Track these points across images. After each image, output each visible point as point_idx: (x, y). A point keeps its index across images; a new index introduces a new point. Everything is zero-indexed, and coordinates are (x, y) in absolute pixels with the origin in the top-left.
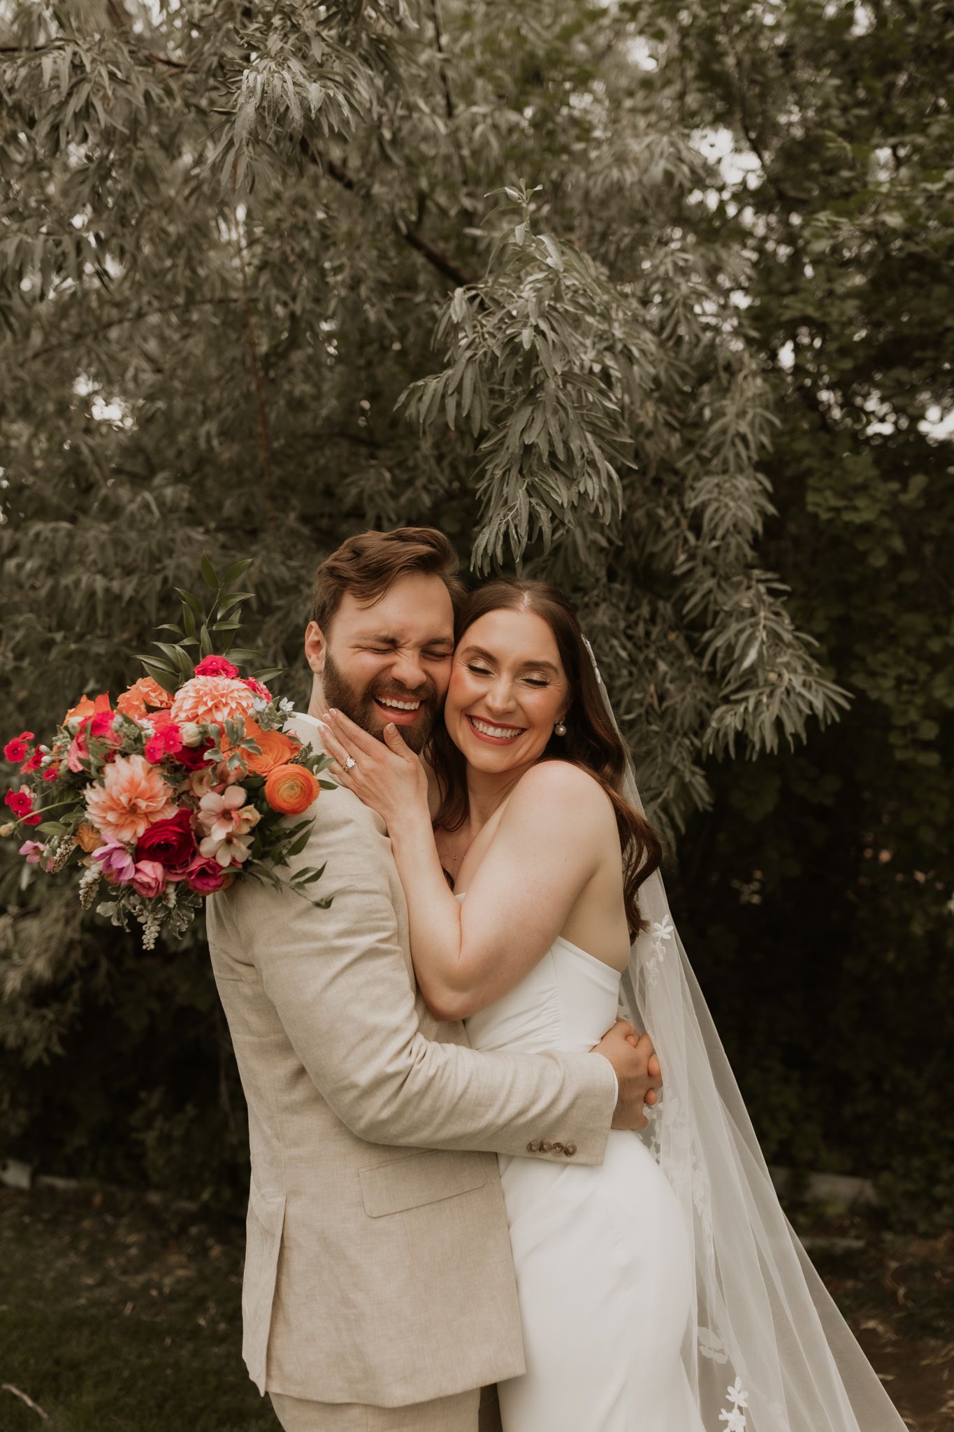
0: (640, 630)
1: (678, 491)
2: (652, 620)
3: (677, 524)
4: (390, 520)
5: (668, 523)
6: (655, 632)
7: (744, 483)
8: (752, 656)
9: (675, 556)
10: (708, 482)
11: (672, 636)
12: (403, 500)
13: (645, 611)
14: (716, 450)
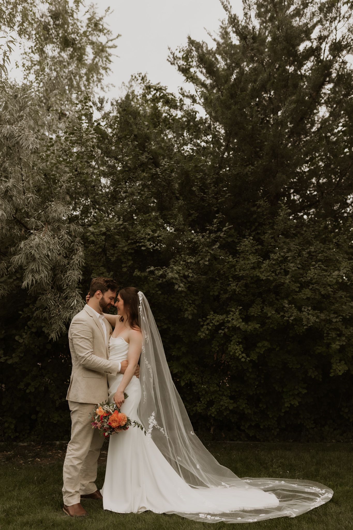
0: (57, 299)
1: (66, 272)
2: (60, 297)
3: (65, 279)
4: (6, 274)
5: (63, 279)
6: (60, 299)
7: (76, 273)
8: (73, 304)
9: (64, 285)
10: (70, 271)
11: (63, 300)
12: (9, 270)
13: (58, 295)
14: (73, 265)
